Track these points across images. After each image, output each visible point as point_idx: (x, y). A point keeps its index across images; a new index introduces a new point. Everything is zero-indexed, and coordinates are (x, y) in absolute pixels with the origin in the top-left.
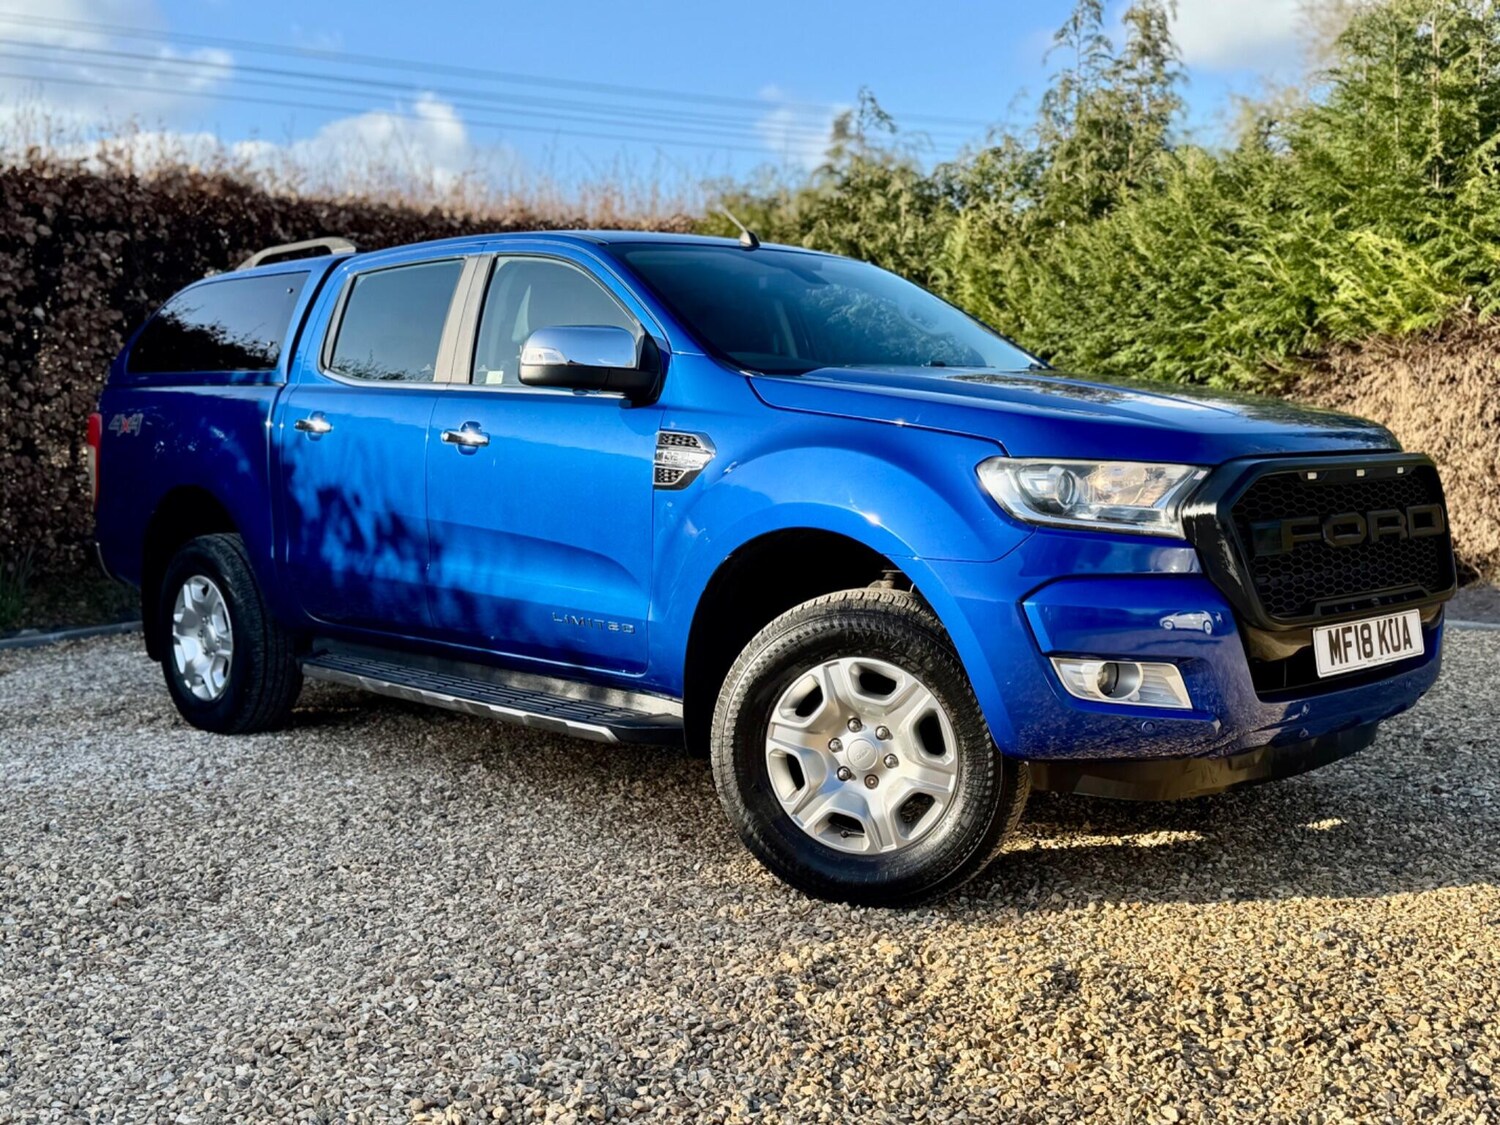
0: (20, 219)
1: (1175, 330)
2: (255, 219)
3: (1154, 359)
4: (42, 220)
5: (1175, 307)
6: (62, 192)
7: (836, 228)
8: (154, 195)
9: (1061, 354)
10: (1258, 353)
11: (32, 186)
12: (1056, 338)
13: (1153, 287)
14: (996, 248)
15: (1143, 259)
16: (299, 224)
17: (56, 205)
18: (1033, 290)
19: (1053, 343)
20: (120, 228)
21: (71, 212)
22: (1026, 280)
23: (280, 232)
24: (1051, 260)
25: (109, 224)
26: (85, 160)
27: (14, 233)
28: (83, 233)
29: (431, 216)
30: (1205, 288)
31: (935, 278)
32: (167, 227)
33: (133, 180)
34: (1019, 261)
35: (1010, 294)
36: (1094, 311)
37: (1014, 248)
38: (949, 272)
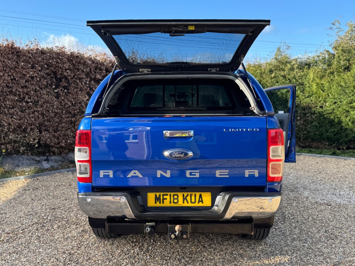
7: (280, 72)
14: (322, 78)
18: (332, 88)
19: (337, 100)
22: (330, 86)
31: (305, 84)
34: (328, 81)
35: (326, 89)
36: (348, 93)
38: (309, 83)
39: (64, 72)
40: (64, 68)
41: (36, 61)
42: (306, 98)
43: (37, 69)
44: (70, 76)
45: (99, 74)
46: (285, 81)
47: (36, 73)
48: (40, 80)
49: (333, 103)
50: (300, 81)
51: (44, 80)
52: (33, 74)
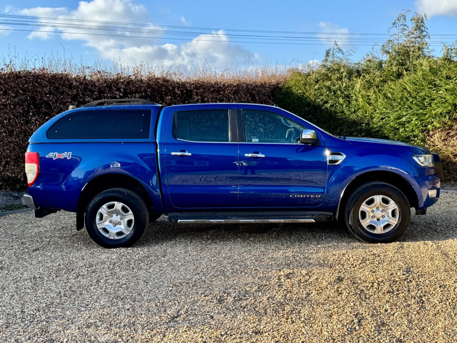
0: (115, 92)
1: (418, 112)
2: (171, 88)
3: (412, 120)
4: (120, 92)
5: (418, 106)
6: (125, 85)
7: (325, 83)
8: (147, 84)
9: (387, 118)
10: (441, 118)
11: (118, 84)
12: (385, 114)
13: (411, 100)
14: (369, 89)
15: (409, 92)
16: (182, 89)
17: (124, 88)
18: (379, 100)
19: (384, 115)
20: (138, 93)
21: (127, 90)
22: (377, 98)
23: (177, 91)
24: (384, 92)
25: (136, 92)
26: (130, 76)
27: (114, 95)
28: (130, 95)
29: (215, 84)
30: (427, 101)
31: (352, 97)
32: (150, 92)
33: (142, 81)
34: (375, 92)
35: (373, 102)
36: (395, 107)
37: (374, 89)
38: (355, 95)
39: (43, 97)
40: (43, 92)
41: (8, 86)
42: (352, 113)
43: (10, 96)
44: (51, 100)
45: (89, 97)
46: (329, 93)
47: (9, 100)
48: (15, 107)
49: (380, 118)
50: (346, 93)
51: (19, 108)
52: (6, 102)
